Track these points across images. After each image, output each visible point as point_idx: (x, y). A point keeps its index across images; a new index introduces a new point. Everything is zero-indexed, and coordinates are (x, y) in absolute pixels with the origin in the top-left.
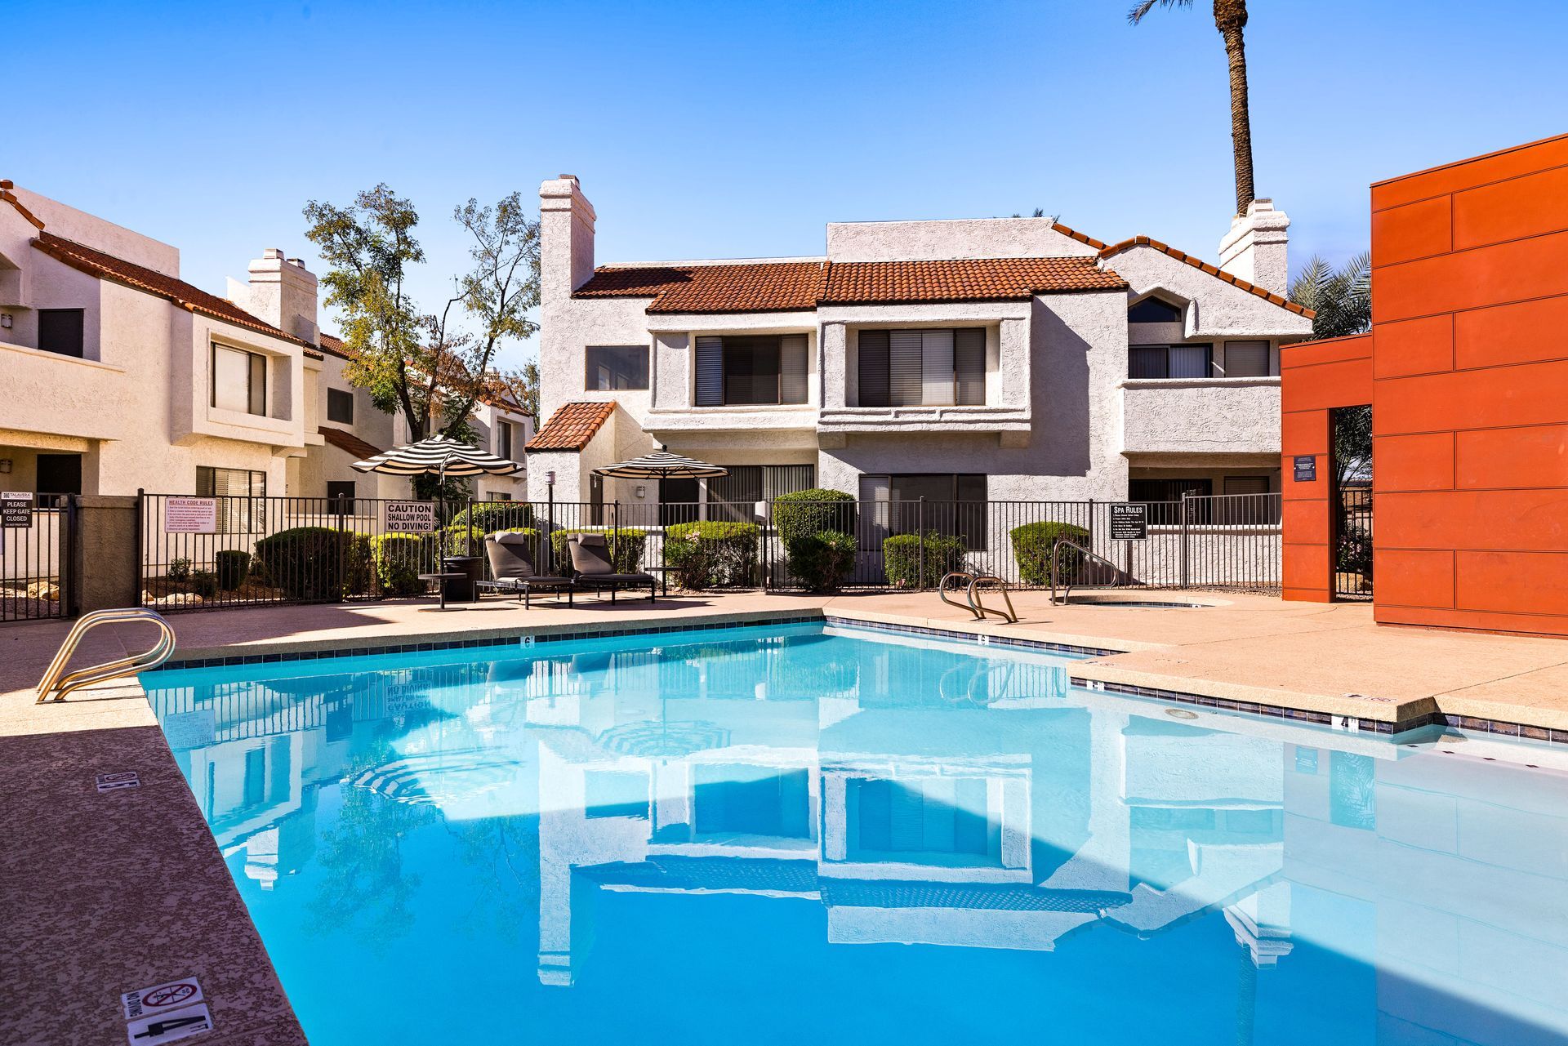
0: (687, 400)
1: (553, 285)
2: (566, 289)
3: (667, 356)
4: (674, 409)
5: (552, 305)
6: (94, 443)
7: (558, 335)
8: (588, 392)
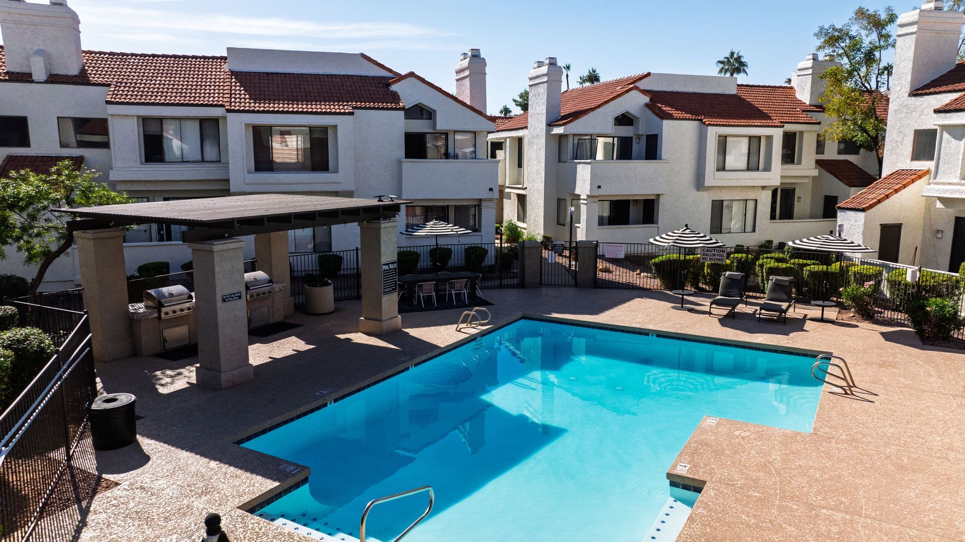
0: (959, 175)
1: (898, 88)
2: (907, 89)
3: (949, 142)
4: (948, 182)
5: (896, 103)
6: (658, 196)
7: (898, 122)
8: (912, 162)
